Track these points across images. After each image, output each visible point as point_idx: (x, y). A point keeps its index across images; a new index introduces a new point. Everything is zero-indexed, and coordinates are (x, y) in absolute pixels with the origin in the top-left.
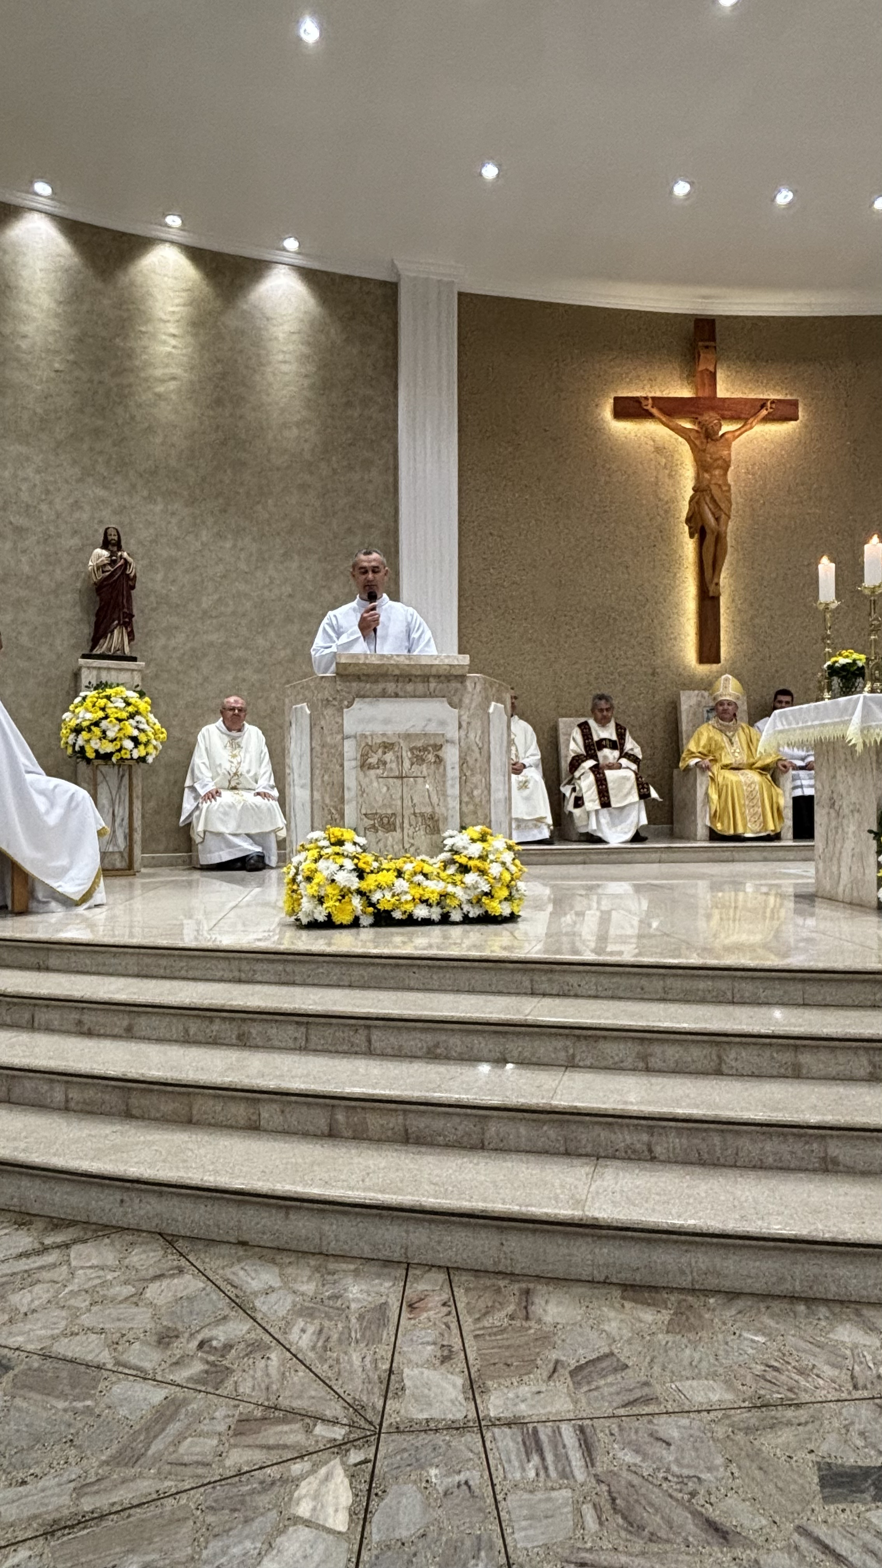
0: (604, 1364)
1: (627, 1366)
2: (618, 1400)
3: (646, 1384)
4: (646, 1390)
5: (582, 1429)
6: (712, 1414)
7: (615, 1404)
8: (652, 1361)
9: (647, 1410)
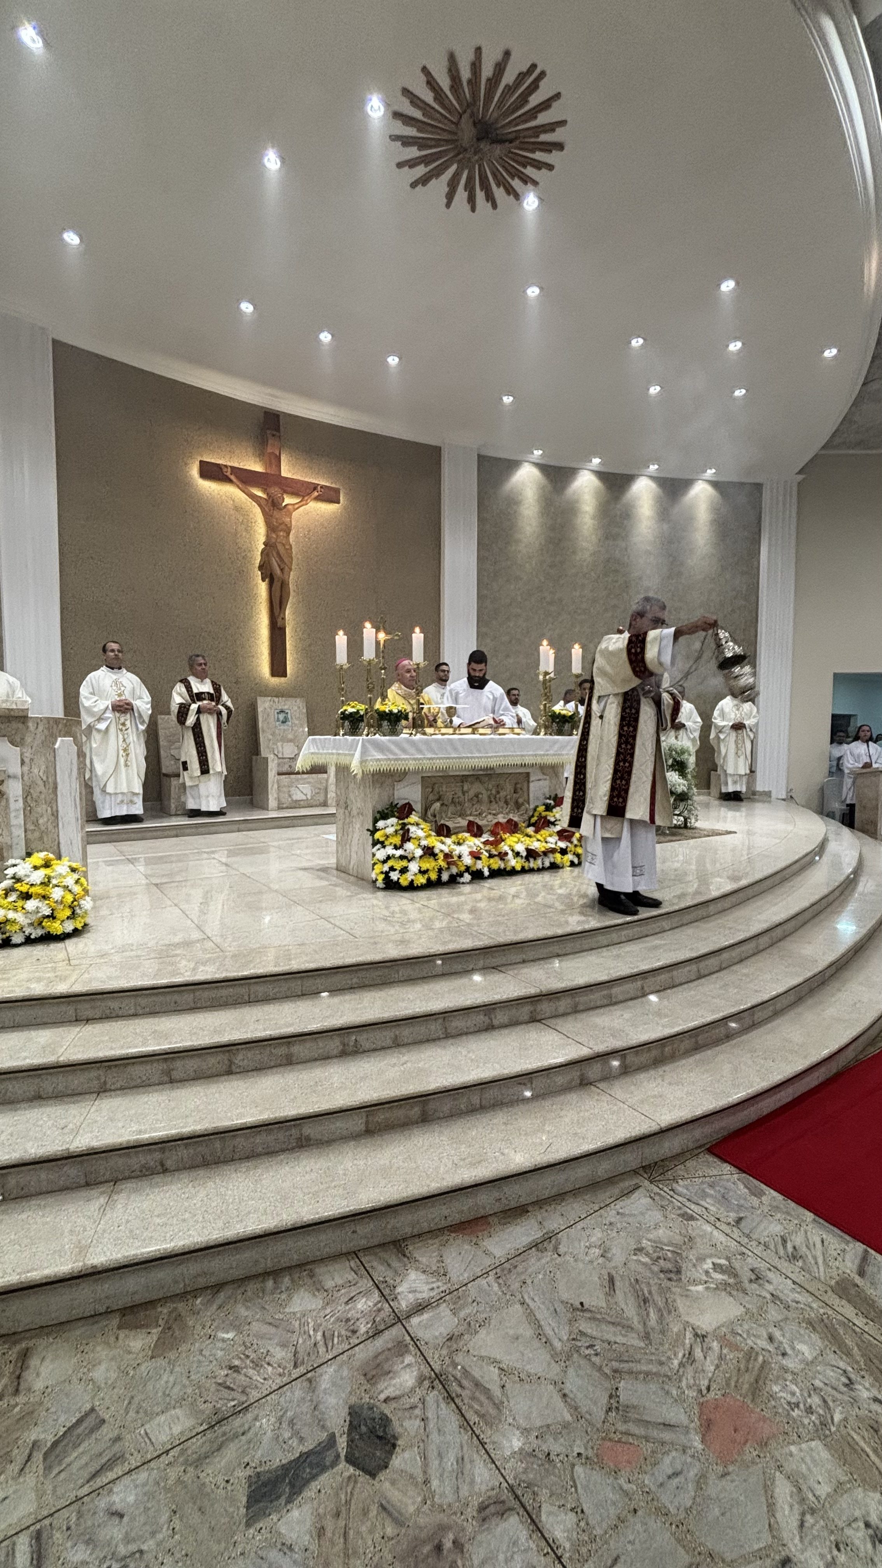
0: (80, 1430)
1: (103, 1421)
2: (87, 1476)
3: (118, 1439)
4: (117, 1448)
5: (38, 1536)
6: (171, 1453)
7: (81, 1481)
8: (130, 1403)
9: (111, 1475)
